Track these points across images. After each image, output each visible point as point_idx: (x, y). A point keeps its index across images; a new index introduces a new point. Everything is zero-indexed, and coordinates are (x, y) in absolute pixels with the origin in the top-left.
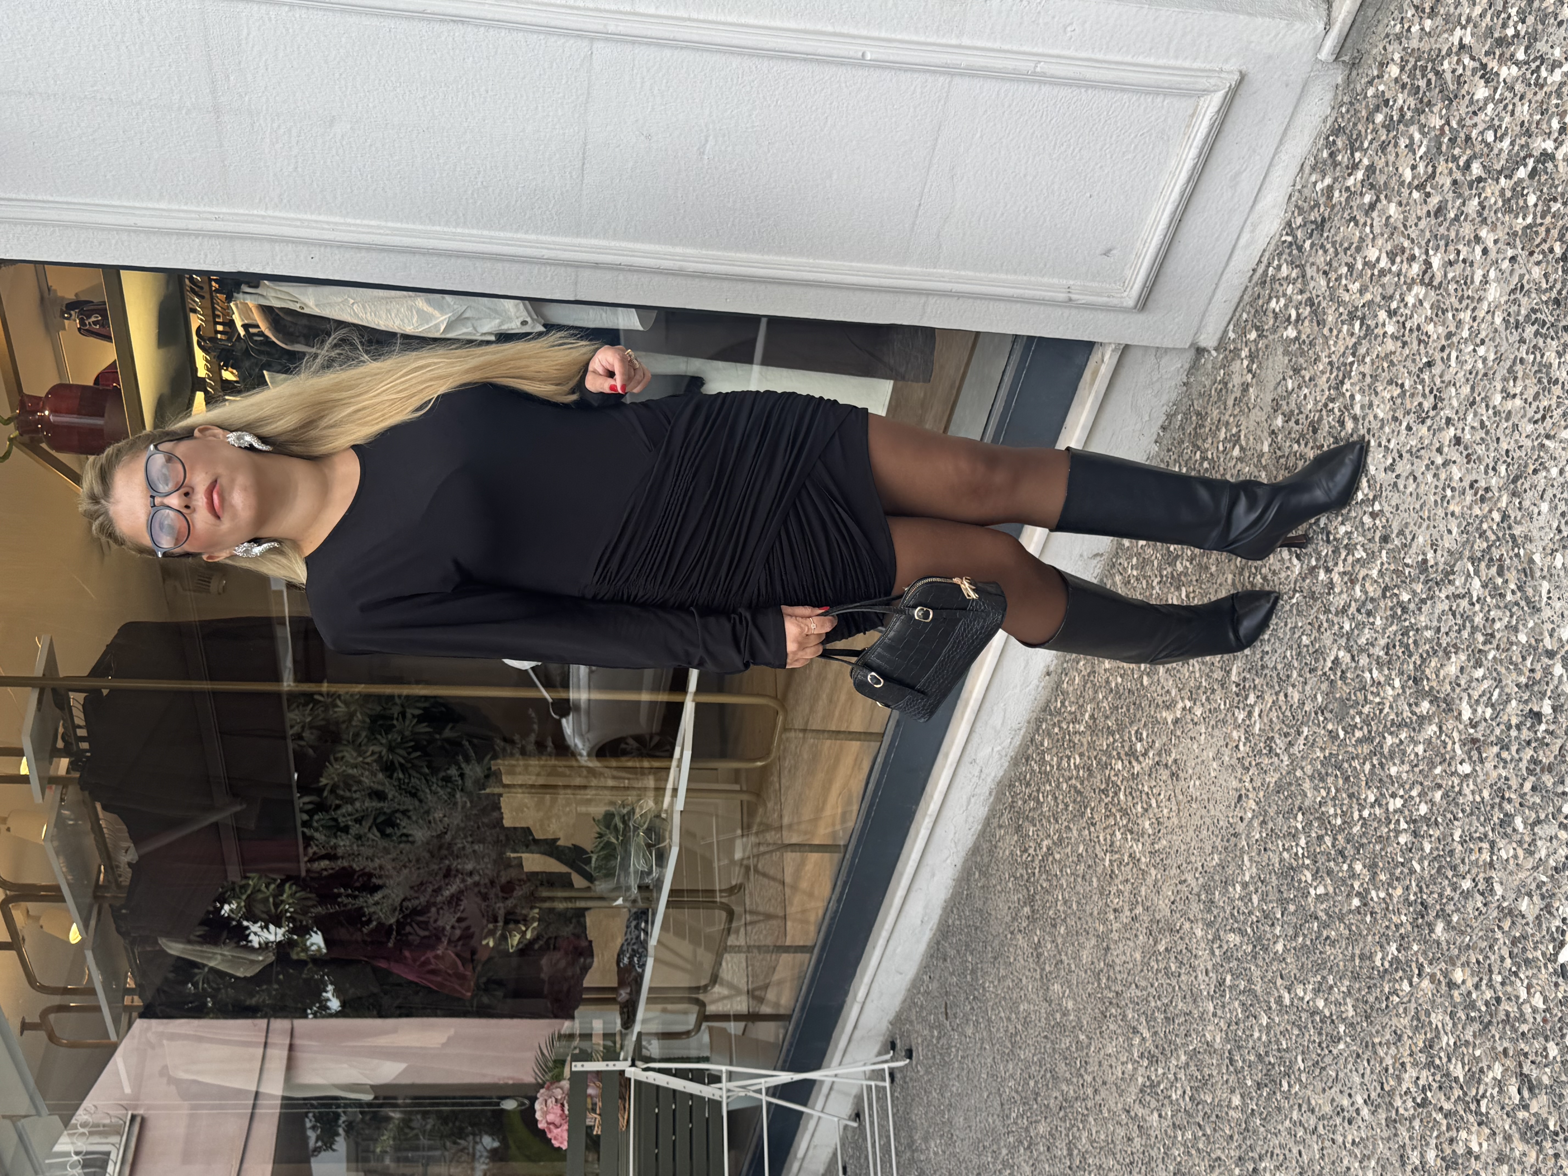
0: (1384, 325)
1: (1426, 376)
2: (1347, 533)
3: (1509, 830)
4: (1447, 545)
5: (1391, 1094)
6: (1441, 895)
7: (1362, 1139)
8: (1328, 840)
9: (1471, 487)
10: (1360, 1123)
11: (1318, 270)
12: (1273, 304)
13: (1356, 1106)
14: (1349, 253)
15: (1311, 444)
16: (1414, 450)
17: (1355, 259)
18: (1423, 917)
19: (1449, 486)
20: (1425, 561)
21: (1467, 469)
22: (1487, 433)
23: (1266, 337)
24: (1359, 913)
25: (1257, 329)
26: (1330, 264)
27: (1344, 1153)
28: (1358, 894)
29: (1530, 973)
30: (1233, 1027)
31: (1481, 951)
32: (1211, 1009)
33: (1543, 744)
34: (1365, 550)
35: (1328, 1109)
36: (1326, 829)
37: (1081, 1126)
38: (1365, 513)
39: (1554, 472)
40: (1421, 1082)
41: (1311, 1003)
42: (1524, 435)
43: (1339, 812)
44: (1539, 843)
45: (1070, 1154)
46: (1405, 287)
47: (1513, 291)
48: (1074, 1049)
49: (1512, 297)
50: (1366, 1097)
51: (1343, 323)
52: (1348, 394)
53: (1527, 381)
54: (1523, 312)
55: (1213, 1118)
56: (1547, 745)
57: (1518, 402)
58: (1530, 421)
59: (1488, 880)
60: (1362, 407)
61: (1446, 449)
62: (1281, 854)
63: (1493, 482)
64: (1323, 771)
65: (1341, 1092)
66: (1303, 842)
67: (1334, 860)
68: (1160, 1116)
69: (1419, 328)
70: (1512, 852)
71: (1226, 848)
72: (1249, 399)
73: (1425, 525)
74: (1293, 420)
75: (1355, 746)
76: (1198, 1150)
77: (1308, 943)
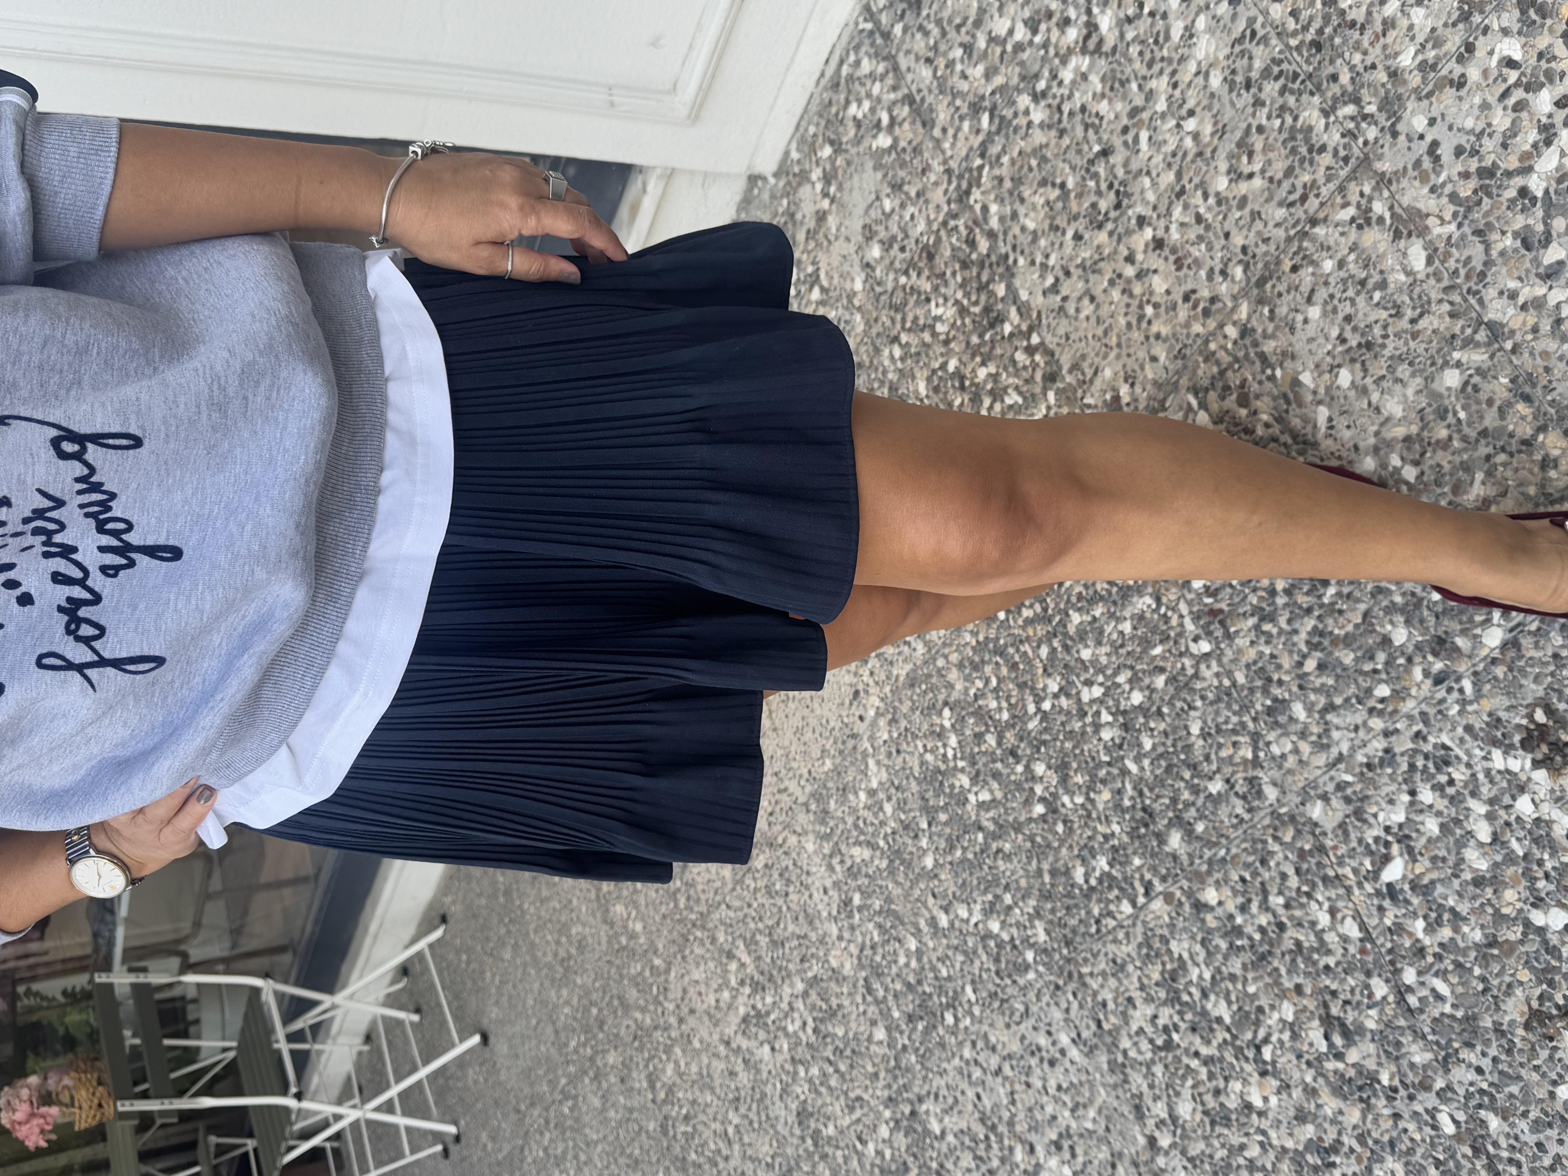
0: (1027, 112)
1: (1101, 168)
2: (990, 375)
3: (1282, 719)
4: (1150, 376)
5: (1115, 1033)
6: (1174, 800)
7: (1071, 1083)
8: (991, 740)
9: (1186, 298)
10: (1068, 1065)
11: (917, 58)
12: (853, 109)
13: (1059, 1046)
14: (963, 30)
15: (926, 273)
16: (1088, 263)
17: (973, 36)
18: (1146, 826)
19: (1148, 302)
20: (1117, 398)
21: (1177, 278)
22: (1208, 228)
23: (846, 151)
24: (1045, 821)
25: (832, 143)
26: (935, 48)
27: (1045, 1099)
28: (1042, 800)
29: (1333, 894)
30: (868, 952)
31: (1247, 866)
32: (835, 931)
33: (1332, 610)
34: (1020, 393)
35: (1015, 1047)
36: (986, 725)
37: (664, 1057)
38: (1016, 349)
39: (1328, 265)
40: (1161, 1022)
41: (980, 926)
42: (1271, 224)
43: (1004, 704)
44: (1335, 735)
45: (652, 1087)
46: (1057, 61)
47: (1240, 40)
48: (647, 973)
49: (1238, 48)
50: (1074, 1035)
51: (962, 118)
52: (978, 208)
53: (1271, 155)
54: (1258, 64)
55: (848, 1052)
56: (1341, 612)
57: (1257, 182)
58: (1280, 204)
59: (1252, 781)
60: (1002, 219)
61: (1140, 257)
62: (921, 755)
63: (1224, 288)
64: (977, 659)
65: (1035, 1029)
66: (953, 741)
67: (1002, 761)
68: (773, 1049)
69: (1083, 109)
70: (1289, 747)
71: (841, 752)
72: (829, 229)
73: (1112, 355)
74: (896, 247)
75: (1023, 628)
76: (830, 1088)
77: (970, 856)
